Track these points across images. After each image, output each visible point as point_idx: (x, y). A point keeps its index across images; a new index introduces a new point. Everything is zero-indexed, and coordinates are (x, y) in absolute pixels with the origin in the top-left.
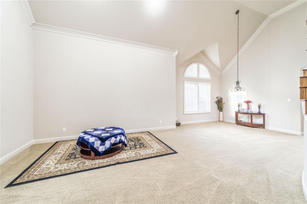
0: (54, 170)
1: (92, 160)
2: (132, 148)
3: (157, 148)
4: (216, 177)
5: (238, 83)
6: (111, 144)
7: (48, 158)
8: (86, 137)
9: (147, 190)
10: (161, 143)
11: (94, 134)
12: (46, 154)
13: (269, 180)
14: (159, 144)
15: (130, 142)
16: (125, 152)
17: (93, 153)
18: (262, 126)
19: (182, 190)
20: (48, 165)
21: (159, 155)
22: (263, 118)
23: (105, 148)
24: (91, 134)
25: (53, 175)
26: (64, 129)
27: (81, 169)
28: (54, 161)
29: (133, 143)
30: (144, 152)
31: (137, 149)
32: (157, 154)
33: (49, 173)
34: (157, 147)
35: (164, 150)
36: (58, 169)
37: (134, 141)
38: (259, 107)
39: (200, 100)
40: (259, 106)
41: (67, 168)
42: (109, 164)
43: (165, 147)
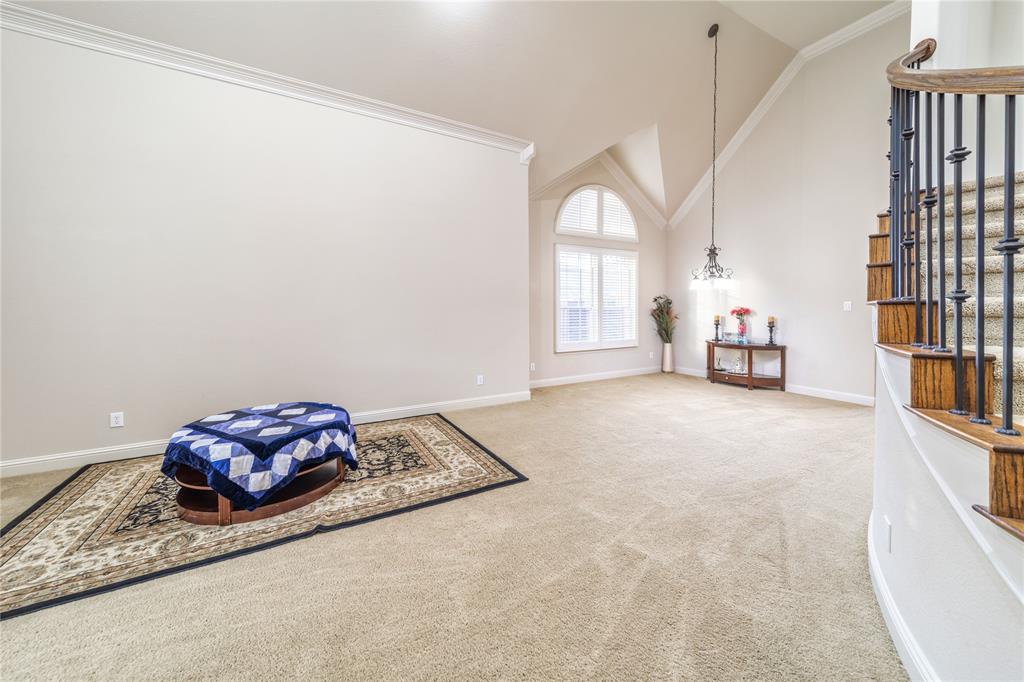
0: (61, 575)
1: (223, 524)
2: (377, 473)
3: (461, 467)
4: (638, 548)
5: (713, 253)
6: (296, 463)
7: (39, 529)
8: (199, 443)
9: (416, 614)
10: (478, 449)
11: (232, 430)
12: (33, 515)
13: (784, 543)
14: (470, 454)
15: (370, 451)
16: (348, 487)
17: (224, 502)
18: (777, 384)
19: (531, 602)
20: (37, 557)
21: (466, 490)
22: (780, 359)
23: (273, 479)
24: (220, 430)
25: (52, 597)
26: (118, 418)
27: (176, 560)
28: (65, 539)
29: (381, 455)
30: (417, 483)
31: (395, 476)
32: (460, 487)
33: (36, 589)
34: (461, 463)
35: (484, 473)
36: (78, 570)
37: (387, 447)
38: (771, 326)
39: (606, 306)
40: (770, 323)
41: (115, 563)
42: (285, 536)
43: (489, 464)
